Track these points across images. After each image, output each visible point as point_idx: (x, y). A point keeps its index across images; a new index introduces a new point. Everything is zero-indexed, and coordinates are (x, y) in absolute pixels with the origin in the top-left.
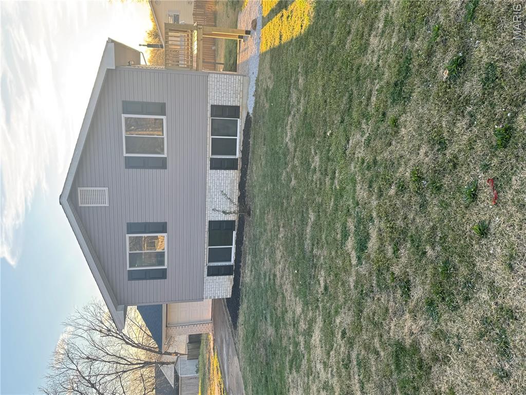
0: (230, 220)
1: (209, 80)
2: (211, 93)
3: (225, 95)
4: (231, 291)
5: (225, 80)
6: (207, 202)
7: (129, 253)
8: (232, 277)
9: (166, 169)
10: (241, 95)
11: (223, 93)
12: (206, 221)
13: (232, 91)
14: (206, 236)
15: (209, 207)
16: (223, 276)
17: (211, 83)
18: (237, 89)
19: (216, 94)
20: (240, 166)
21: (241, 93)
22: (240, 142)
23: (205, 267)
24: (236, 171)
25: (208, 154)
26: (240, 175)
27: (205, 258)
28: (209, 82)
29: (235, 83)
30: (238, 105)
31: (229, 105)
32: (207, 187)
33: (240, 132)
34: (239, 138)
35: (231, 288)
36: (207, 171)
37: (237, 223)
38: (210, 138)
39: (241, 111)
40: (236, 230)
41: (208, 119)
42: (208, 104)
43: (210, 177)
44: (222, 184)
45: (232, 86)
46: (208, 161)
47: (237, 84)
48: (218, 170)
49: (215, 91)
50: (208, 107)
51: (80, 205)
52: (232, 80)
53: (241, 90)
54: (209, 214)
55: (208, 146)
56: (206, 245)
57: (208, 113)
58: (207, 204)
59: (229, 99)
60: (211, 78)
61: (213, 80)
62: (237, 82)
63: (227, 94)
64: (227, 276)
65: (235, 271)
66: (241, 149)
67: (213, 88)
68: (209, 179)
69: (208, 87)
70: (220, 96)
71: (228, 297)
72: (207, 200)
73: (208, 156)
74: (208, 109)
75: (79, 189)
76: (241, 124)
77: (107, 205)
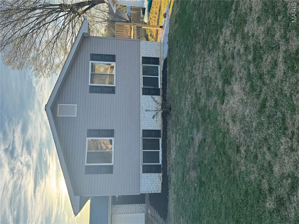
0: (157, 129)
1: (140, 43)
2: (142, 51)
3: (150, 51)
4: (161, 187)
5: (150, 44)
6: (141, 117)
7: (87, 152)
8: (161, 175)
9: (115, 94)
10: (160, 52)
11: (149, 51)
12: (141, 130)
13: (154, 50)
14: (141, 141)
15: (142, 120)
16: (154, 174)
17: (142, 45)
18: (157, 49)
19: (145, 51)
20: (161, 93)
21: (160, 51)
22: (160, 79)
23: (141, 165)
24: (159, 96)
25: (141, 86)
26: (162, 99)
27: (141, 158)
28: (140, 45)
29: (155, 46)
30: (158, 57)
31: (153, 57)
32: (141, 106)
33: (160, 73)
34: (160, 77)
35: (161, 185)
36: (141, 96)
37: (162, 132)
38: (142, 76)
39: (160, 61)
40: (161, 137)
41: (141, 65)
42: (140, 57)
43: (142, 100)
44: (151, 104)
45: (154, 47)
46: (141, 90)
47: (157, 46)
48: (148, 96)
49: (145, 50)
50: (141, 58)
51: (58, 115)
52: (154, 44)
53: (160, 49)
54: (142, 125)
55: (141, 80)
56: (141, 148)
57: (141, 62)
58: (141, 118)
59: (153, 54)
60: (142, 43)
61: (143, 44)
62: (157, 45)
63: (151, 51)
64: (157, 174)
65: (162, 169)
66: (162, 83)
67: (143, 48)
68: (142, 101)
69: (140, 47)
70: (147, 52)
71: (159, 192)
72: (141, 115)
73: (141, 87)
74: (141, 59)
75: (59, 105)
76: (160, 68)
77: (76, 116)
